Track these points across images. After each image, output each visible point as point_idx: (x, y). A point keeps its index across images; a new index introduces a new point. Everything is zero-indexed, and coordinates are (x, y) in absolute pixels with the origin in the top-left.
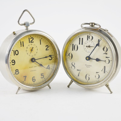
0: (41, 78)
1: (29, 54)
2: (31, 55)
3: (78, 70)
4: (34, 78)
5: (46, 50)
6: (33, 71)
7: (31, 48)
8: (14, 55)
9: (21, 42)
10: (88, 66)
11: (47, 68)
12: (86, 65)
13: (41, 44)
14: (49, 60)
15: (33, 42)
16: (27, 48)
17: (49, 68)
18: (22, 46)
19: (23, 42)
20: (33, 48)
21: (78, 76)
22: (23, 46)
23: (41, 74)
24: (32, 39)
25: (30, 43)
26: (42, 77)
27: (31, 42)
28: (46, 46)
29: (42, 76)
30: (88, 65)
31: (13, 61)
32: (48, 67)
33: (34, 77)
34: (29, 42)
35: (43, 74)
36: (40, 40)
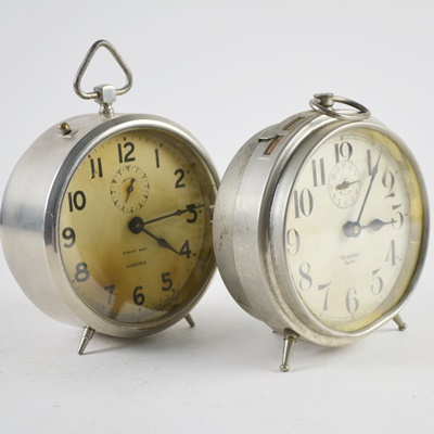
0: (164, 289)
1: (121, 203)
2: (128, 206)
3: (321, 287)
4: (139, 292)
5: (177, 186)
6: (134, 265)
7: (128, 181)
8: (71, 210)
9: (92, 161)
10: (349, 260)
11: (181, 253)
12: (342, 258)
13: (158, 166)
14: (189, 221)
15: (133, 159)
16: (114, 181)
17: (188, 252)
18: (97, 175)
19: (99, 160)
20: (133, 180)
21: (325, 308)
22: (101, 175)
23: (163, 275)
24: (129, 148)
25: (124, 164)
26: (167, 285)
27: (127, 160)
28: (176, 173)
29: (164, 281)
30: (349, 257)
31: (68, 233)
32: (185, 250)
33: (140, 288)
34: (121, 161)
35: (168, 274)
36: (156, 151)
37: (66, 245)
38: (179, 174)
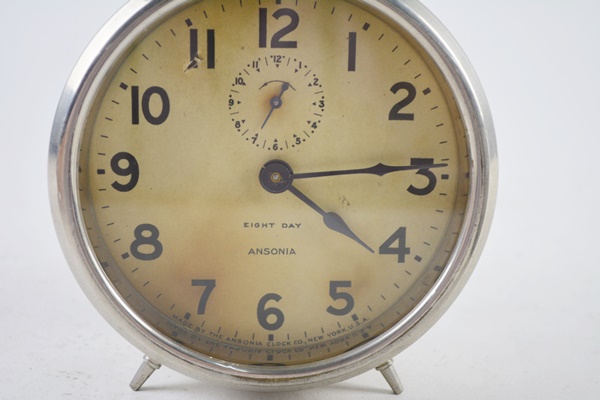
0: (331, 310)
1: (251, 126)
2: (267, 135)
4: (271, 304)
5: (395, 114)
6: (267, 251)
7: (274, 87)
8: (135, 121)
9: (194, 34)
11: (385, 249)
13: (352, 67)
14: (412, 190)
15: (293, 45)
16: (240, 81)
17: (402, 252)
18: (202, 62)
19: (211, 34)
20: (286, 86)
22: (211, 64)
23: (334, 285)
24: (286, 21)
25: (269, 51)
26: (341, 304)
27: (276, 44)
28: (395, 89)
29: (334, 295)
31: (124, 164)
32: (395, 244)
33: (277, 298)
34: (262, 44)
35: (347, 284)
36: (352, 37)
37: (116, 186)
38: (403, 94)
